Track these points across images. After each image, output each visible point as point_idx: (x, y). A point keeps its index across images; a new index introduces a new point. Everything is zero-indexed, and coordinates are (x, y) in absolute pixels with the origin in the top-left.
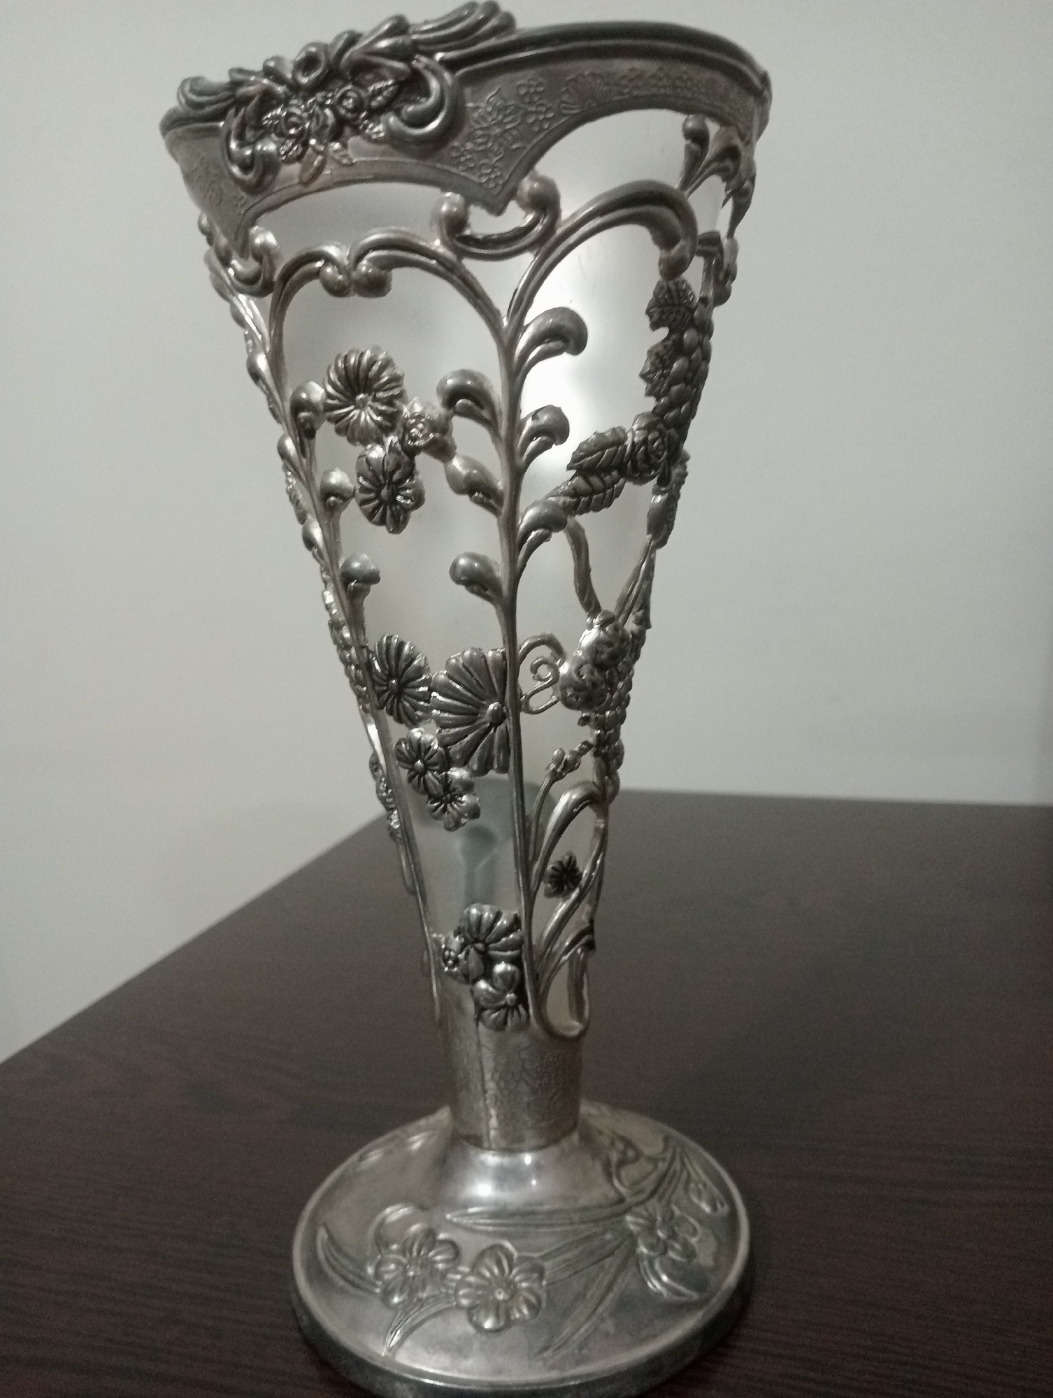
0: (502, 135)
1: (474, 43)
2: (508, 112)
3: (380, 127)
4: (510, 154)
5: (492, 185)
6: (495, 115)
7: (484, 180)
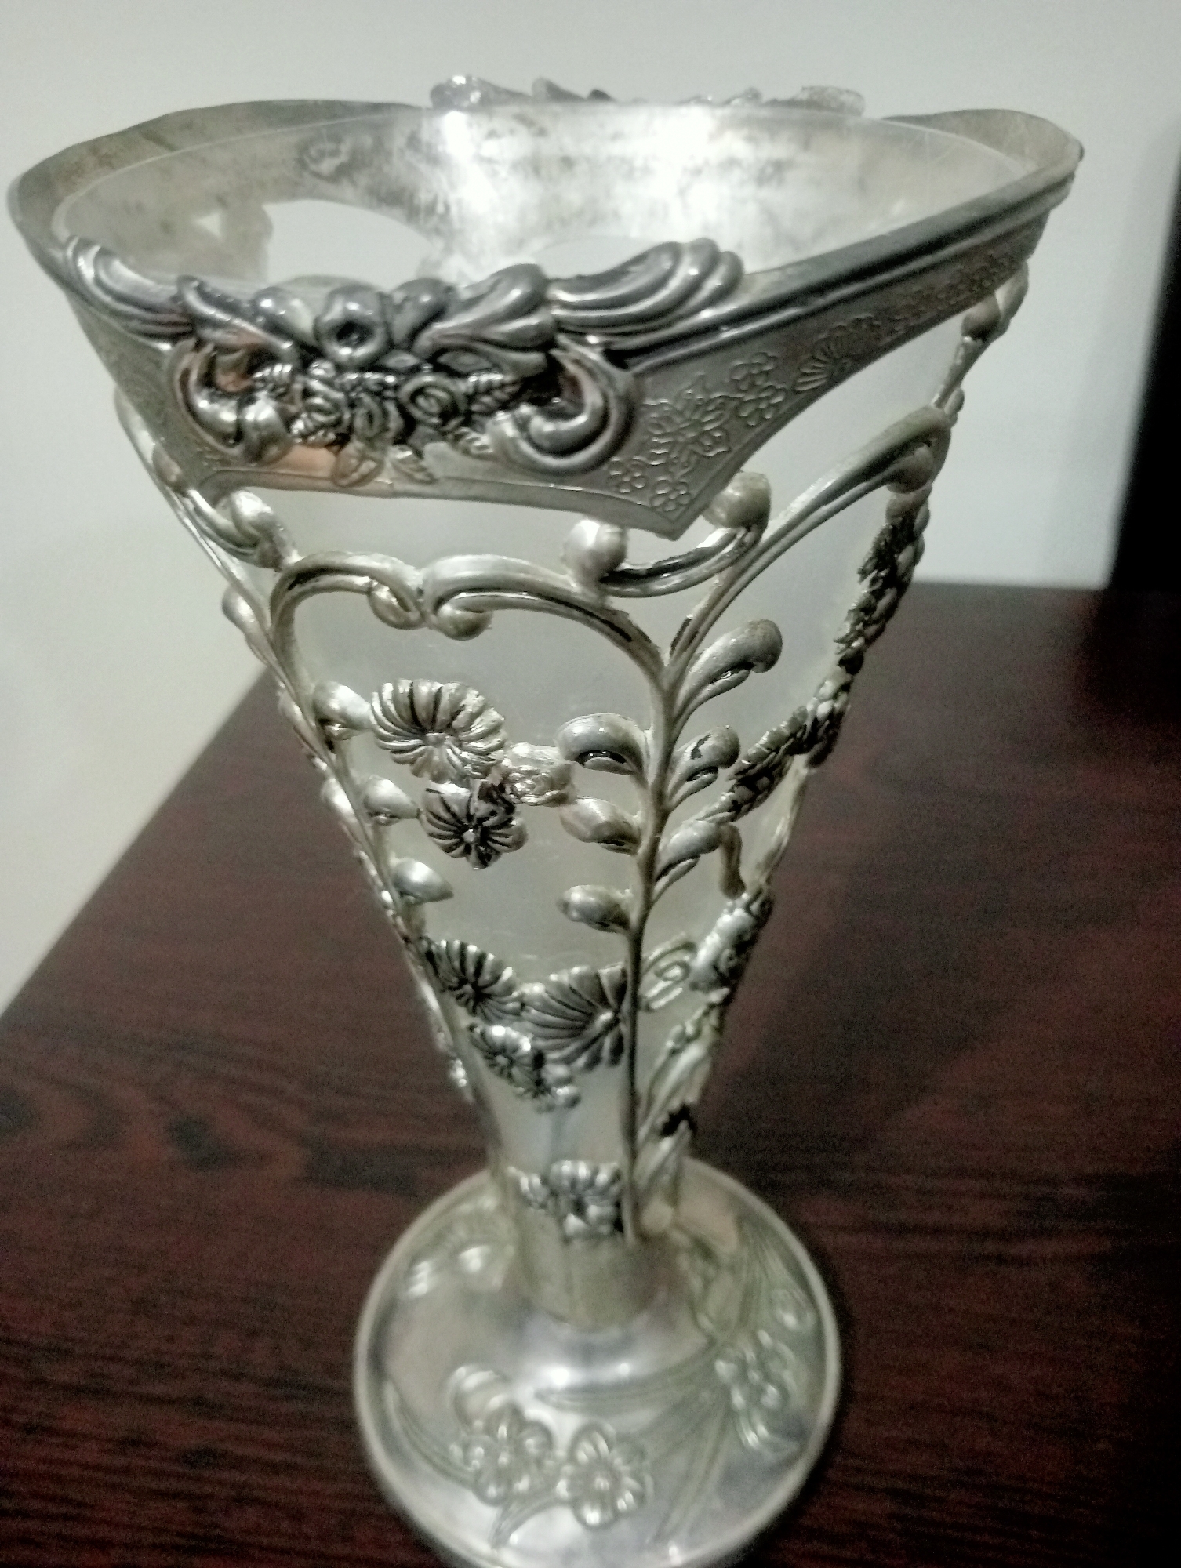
0: (696, 441)
1: (669, 325)
2: (710, 408)
3: (485, 439)
4: (704, 462)
5: (671, 507)
6: (688, 414)
7: (657, 503)
